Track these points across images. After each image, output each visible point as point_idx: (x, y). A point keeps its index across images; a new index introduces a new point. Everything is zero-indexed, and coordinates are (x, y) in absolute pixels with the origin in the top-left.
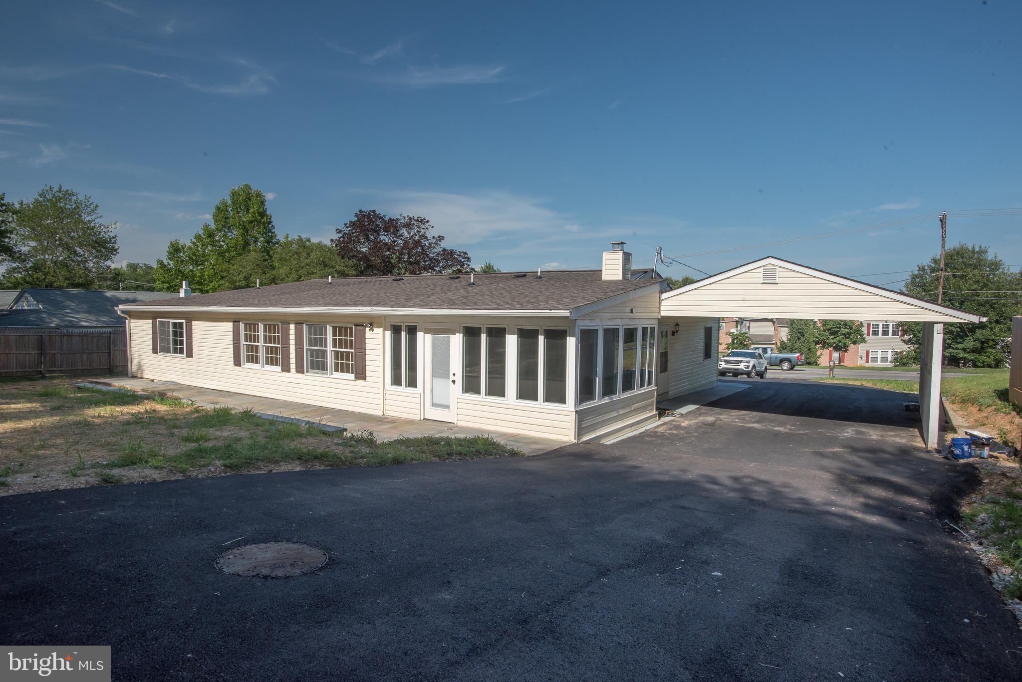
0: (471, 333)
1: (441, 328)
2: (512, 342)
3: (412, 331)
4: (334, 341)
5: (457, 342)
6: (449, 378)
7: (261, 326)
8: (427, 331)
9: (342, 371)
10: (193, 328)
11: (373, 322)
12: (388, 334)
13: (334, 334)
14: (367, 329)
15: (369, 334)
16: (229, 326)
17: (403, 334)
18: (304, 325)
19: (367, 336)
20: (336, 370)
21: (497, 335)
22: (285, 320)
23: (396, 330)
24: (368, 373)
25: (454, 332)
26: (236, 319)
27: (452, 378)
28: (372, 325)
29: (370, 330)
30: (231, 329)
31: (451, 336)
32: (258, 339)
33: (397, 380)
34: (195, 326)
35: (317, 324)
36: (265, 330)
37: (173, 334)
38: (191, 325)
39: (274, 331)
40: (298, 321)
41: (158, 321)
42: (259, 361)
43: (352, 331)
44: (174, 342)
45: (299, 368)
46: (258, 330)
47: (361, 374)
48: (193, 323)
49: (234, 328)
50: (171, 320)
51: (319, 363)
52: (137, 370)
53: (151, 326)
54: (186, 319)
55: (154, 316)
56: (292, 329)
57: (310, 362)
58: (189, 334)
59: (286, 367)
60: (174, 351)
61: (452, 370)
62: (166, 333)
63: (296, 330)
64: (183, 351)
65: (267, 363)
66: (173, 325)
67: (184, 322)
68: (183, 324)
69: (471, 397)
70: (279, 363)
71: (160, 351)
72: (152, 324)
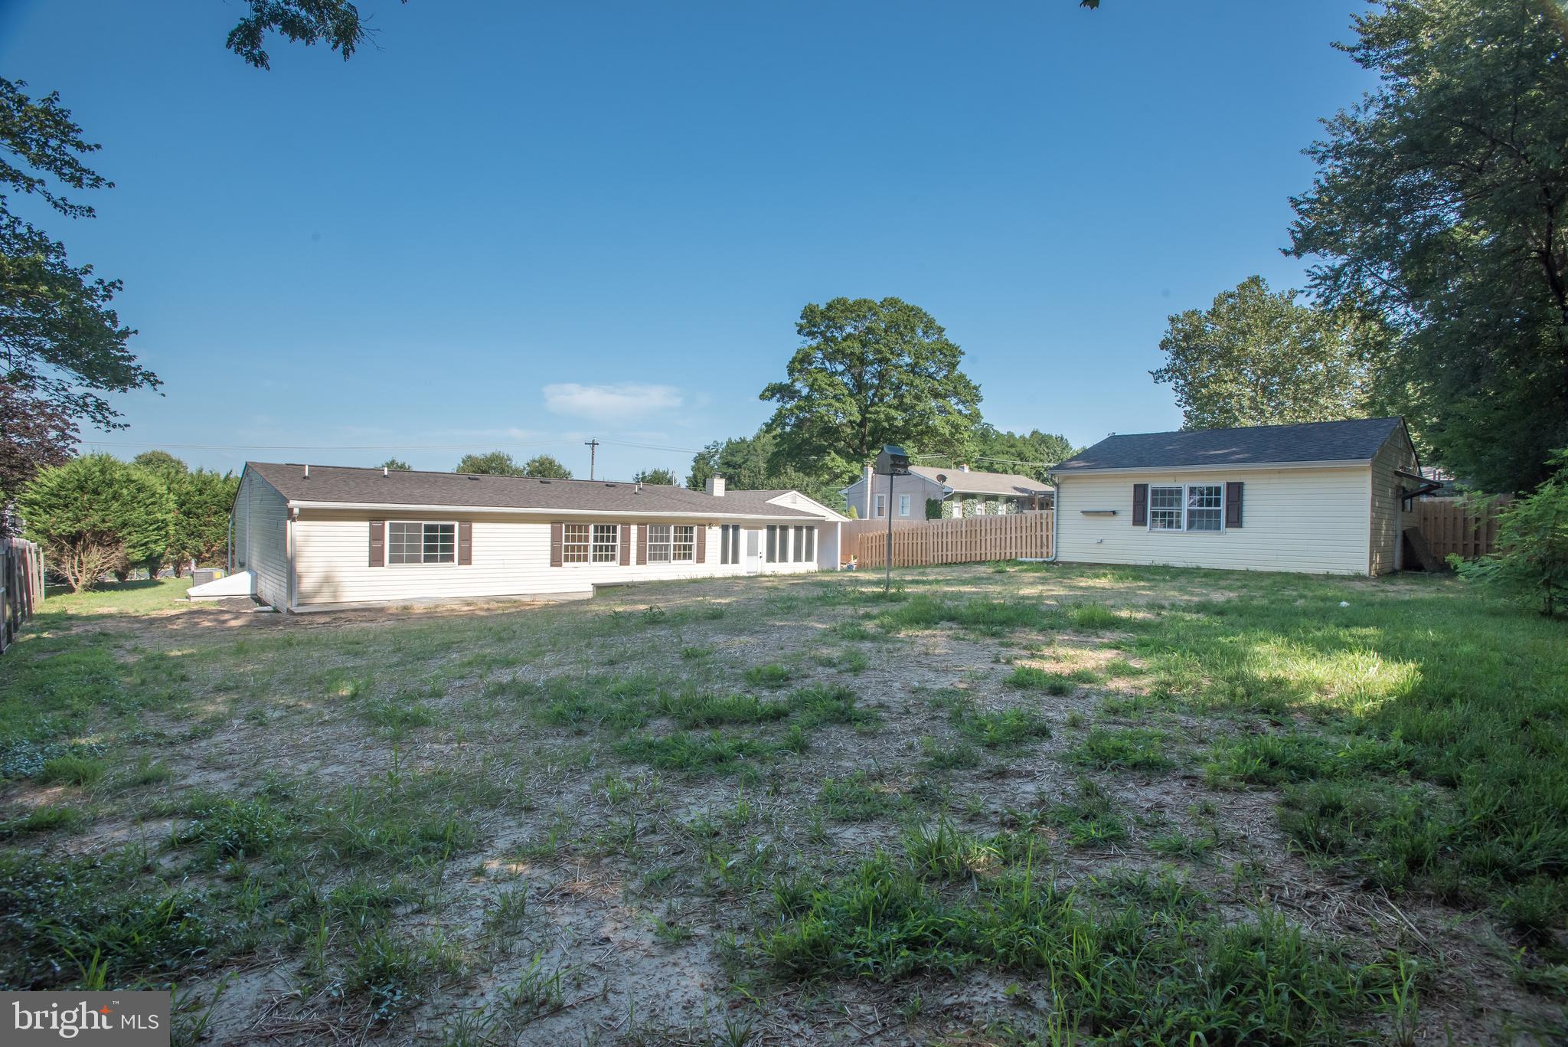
0: (771, 529)
1: (753, 526)
2: (791, 532)
3: (736, 528)
4: (675, 537)
5: (763, 534)
6: (757, 555)
8: (746, 528)
9: (679, 559)
10: (473, 530)
11: (711, 523)
12: (721, 531)
13: (675, 532)
14: (707, 528)
15: (708, 531)
16: (546, 529)
17: (731, 530)
18: (648, 526)
19: (706, 532)
20: (674, 559)
21: (784, 529)
22: (626, 522)
23: (725, 528)
24: (707, 558)
25: (761, 529)
26: (555, 521)
27: (759, 555)
28: (710, 525)
29: (709, 529)
30: (550, 531)
31: (759, 531)
32: (587, 539)
33: (724, 561)
34: (477, 528)
35: (660, 525)
36: (596, 531)
37: (428, 539)
38: (471, 527)
39: (608, 531)
40: (642, 523)
41: (387, 524)
42: (585, 559)
43: (691, 528)
44: (428, 549)
45: (641, 561)
46: (587, 531)
47: (701, 559)
48: (474, 525)
49: (553, 529)
50: (424, 523)
51: (660, 555)
52: (316, 593)
53: (368, 529)
54: (461, 521)
55: (375, 517)
56: (634, 529)
57: (650, 555)
58: (467, 537)
59: (625, 561)
60: (428, 559)
61: (759, 551)
62: (411, 539)
63: (639, 530)
64: (451, 558)
65: (595, 560)
66: (428, 528)
67: (456, 524)
68: (453, 526)
69: (771, 564)
70: (613, 558)
71: (391, 562)
72: (371, 527)
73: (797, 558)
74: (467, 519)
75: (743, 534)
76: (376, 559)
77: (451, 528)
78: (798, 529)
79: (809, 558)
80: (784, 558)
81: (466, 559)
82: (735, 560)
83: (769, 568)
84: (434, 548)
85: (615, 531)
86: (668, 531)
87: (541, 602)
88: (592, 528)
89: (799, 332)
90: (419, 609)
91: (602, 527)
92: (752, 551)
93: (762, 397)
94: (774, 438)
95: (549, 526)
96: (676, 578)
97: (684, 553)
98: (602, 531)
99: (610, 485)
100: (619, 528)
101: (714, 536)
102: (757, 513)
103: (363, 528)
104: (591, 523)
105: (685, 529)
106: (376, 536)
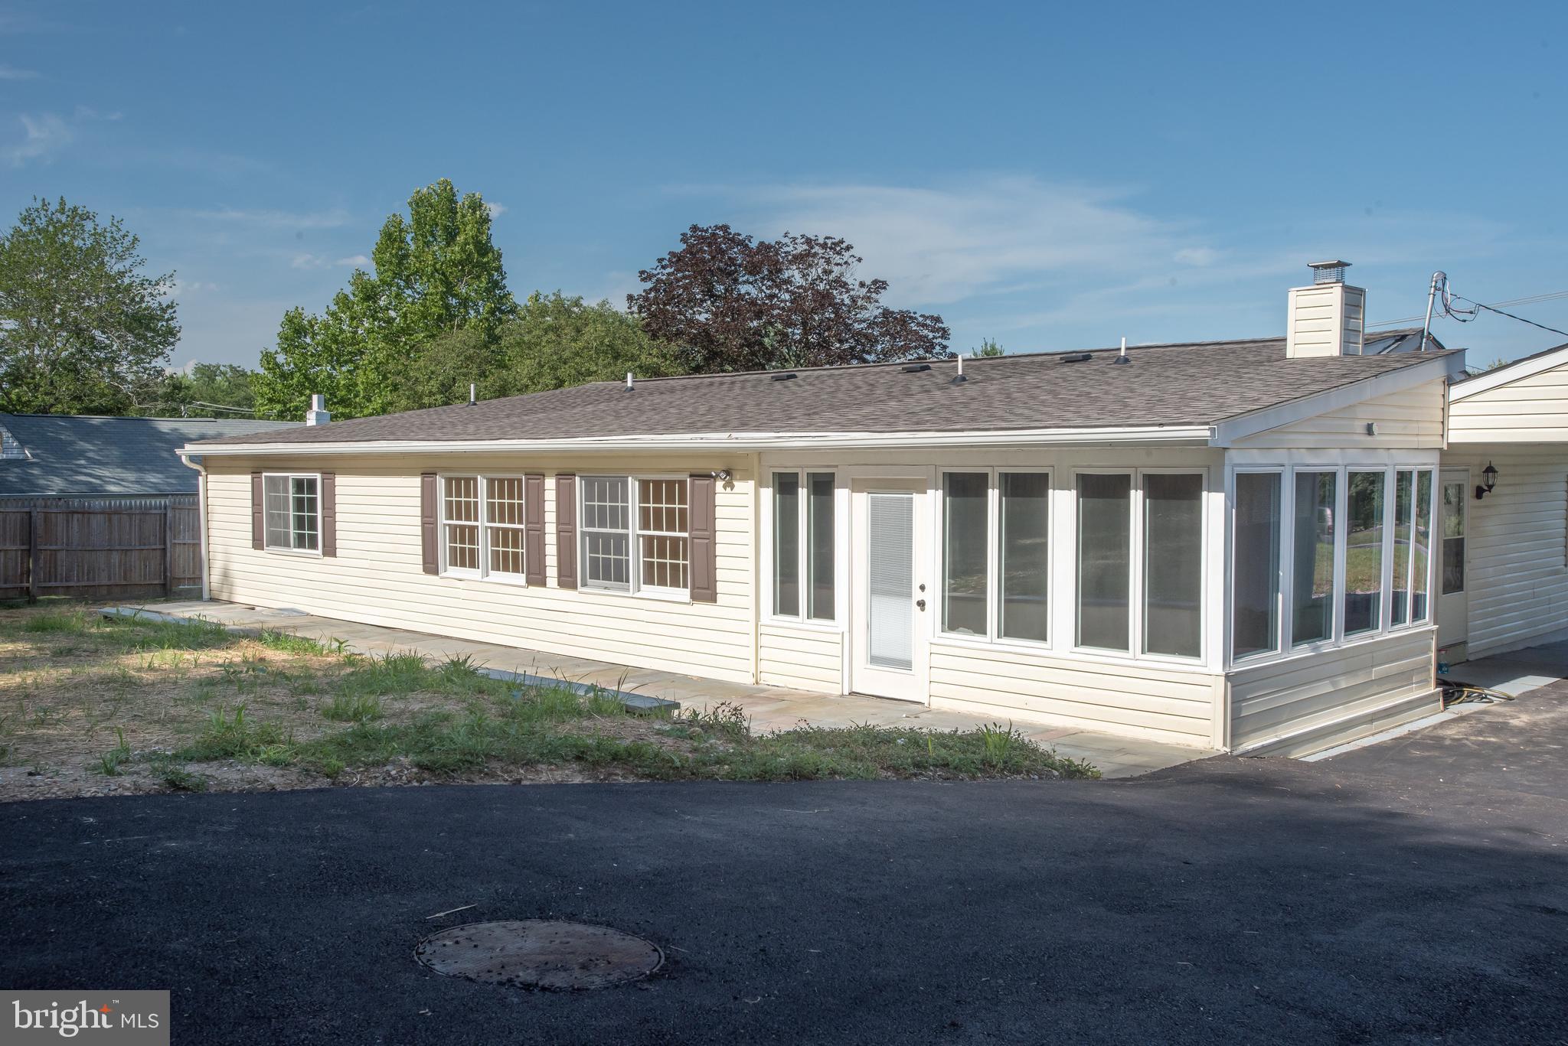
1: (893, 476)
2: (1063, 505)
4: (644, 513)
5: (927, 513)
6: (909, 595)
7: (482, 484)
8: (857, 486)
9: (662, 582)
10: (338, 490)
11: (731, 467)
12: (767, 494)
13: (644, 497)
14: (719, 484)
15: (723, 496)
16: (413, 485)
17: (803, 493)
18: (577, 479)
19: (719, 499)
20: (649, 580)
21: (1026, 489)
22: (535, 469)
23: (786, 486)
24: (720, 587)
25: (921, 487)
26: (427, 469)
27: (918, 595)
28: (729, 475)
29: (725, 487)
30: (418, 492)
31: (916, 497)
32: (476, 513)
33: (784, 603)
34: (340, 485)
35: (604, 475)
36: (491, 491)
37: (297, 505)
38: (332, 484)
39: (511, 494)
40: (566, 470)
41: (264, 478)
43: (684, 488)
44: (296, 524)
45: (566, 576)
46: (476, 492)
47: (704, 588)
48: (337, 479)
49: (424, 488)
50: (293, 475)
52: (221, 586)
53: (251, 489)
54: (324, 471)
55: (255, 467)
56: (550, 488)
57: (591, 562)
58: (330, 504)
60: (298, 542)
61: (917, 576)
62: (282, 504)
63: (560, 492)
64: (316, 542)
65: (496, 566)
66: (298, 485)
67: (319, 478)
68: (316, 481)
69: (964, 640)
71: (269, 542)
72: (253, 484)
75: (850, 507)
76: (257, 544)
81: (330, 551)
84: (302, 523)
86: (625, 495)
92: (889, 576)
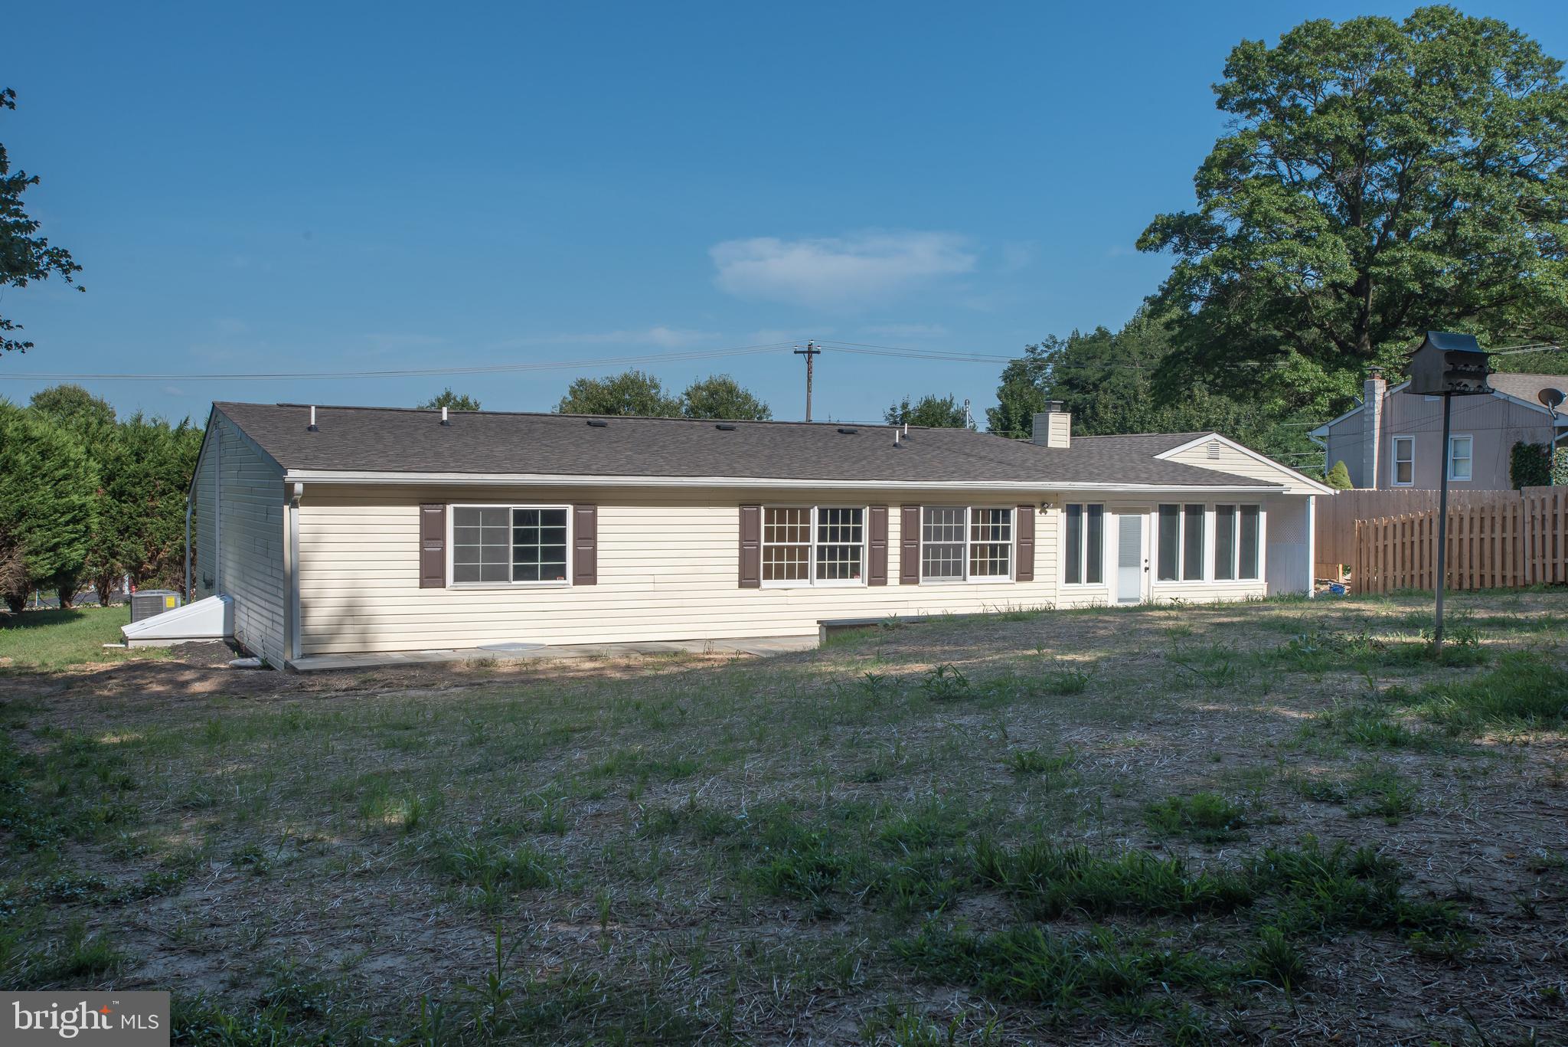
0: (1168, 512)
1: (1130, 506)
2: (1210, 519)
3: (1096, 512)
4: (975, 530)
5: (1150, 524)
6: (1138, 565)
8: (1115, 511)
9: (983, 573)
10: (600, 520)
11: (1045, 501)
12: (1064, 517)
13: (975, 520)
14: (1037, 511)
15: (1039, 518)
16: (731, 515)
17: (1085, 516)
18: (922, 509)
19: (1035, 520)
20: (973, 573)
21: (1195, 512)
22: (880, 502)
23: (1073, 512)
24: (1036, 571)
25: (1147, 511)
26: (745, 501)
27: (1144, 565)
28: (1044, 507)
29: (1041, 513)
30: (737, 520)
31: (1143, 516)
32: (805, 536)
33: (1072, 576)
34: (607, 516)
35: (945, 507)
36: (822, 519)
37: (520, 536)
38: (595, 515)
39: (846, 520)
40: (909, 502)
41: (450, 509)
42: (803, 574)
43: (1006, 514)
44: (520, 554)
45: (909, 576)
46: (806, 519)
47: (1026, 573)
48: (601, 511)
49: (743, 517)
50: (513, 507)
51: (946, 566)
52: (333, 634)
53: (417, 520)
54: (576, 503)
55: (429, 498)
56: (895, 515)
57: (926, 564)
58: (588, 533)
59: (878, 577)
60: (522, 574)
61: (1144, 555)
62: (491, 536)
63: (904, 517)
64: (560, 572)
65: (821, 575)
66: (521, 517)
67: (570, 509)
68: (563, 513)
69: (1168, 583)
70: (855, 572)
71: (457, 579)
72: (423, 516)
73: (1223, 571)
74: (589, 500)
75: (1111, 522)
76: (431, 575)
77: (560, 517)
78: (1225, 512)
79: (1248, 571)
80: (1194, 571)
81: (587, 574)
82: (1095, 575)
83: (1168, 592)
84: (530, 554)
85: (858, 518)
86: (960, 518)
87: (724, 654)
88: (815, 513)
89: (1221, 105)
90: (506, 665)
91: (834, 512)
92: (1129, 557)
93: (1143, 244)
94: (1168, 326)
95: (735, 511)
96: (980, 611)
97: (991, 562)
98: (834, 520)
99: (846, 430)
100: (866, 513)
101: (1051, 526)
102: (1138, 480)
103: (410, 516)
104: (814, 503)
105: (994, 514)
106: (431, 532)
